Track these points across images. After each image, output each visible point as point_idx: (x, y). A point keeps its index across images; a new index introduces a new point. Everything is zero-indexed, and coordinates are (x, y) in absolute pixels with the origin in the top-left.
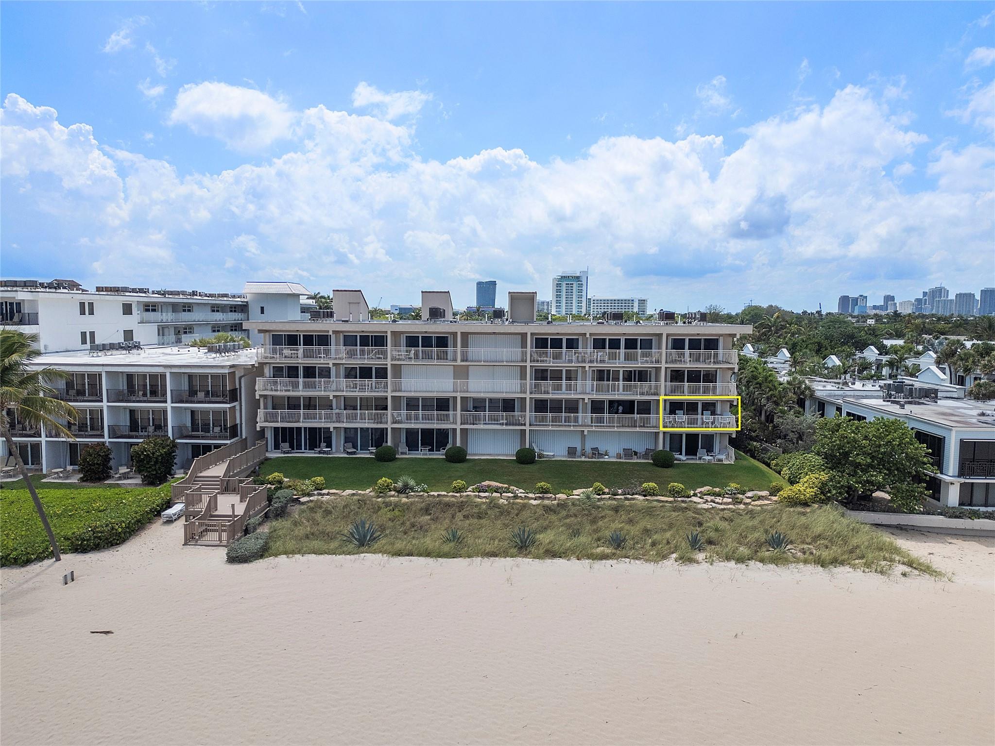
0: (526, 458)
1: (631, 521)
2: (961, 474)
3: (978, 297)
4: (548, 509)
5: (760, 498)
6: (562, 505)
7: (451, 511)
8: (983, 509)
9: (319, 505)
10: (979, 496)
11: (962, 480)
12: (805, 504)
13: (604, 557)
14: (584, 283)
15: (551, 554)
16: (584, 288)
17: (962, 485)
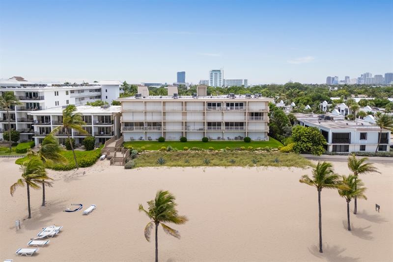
0: (205, 140)
1: (237, 157)
2: (333, 142)
3: (384, 76)
4: (213, 155)
5: (275, 150)
6: (217, 154)
7: (184, 156)
8: (339, 153)
9: (145, 155)
10: (338, 149)
11: (333, 144)
12: (288, 152)
13: (229, 166)
14: (222, 72)
15: (215, 165)
16: (222, 75)
17: (333, 146)
